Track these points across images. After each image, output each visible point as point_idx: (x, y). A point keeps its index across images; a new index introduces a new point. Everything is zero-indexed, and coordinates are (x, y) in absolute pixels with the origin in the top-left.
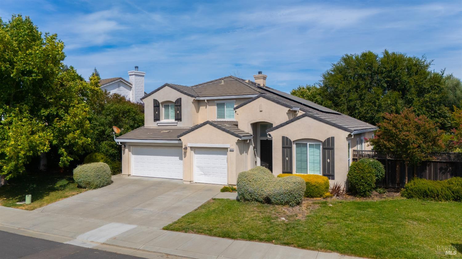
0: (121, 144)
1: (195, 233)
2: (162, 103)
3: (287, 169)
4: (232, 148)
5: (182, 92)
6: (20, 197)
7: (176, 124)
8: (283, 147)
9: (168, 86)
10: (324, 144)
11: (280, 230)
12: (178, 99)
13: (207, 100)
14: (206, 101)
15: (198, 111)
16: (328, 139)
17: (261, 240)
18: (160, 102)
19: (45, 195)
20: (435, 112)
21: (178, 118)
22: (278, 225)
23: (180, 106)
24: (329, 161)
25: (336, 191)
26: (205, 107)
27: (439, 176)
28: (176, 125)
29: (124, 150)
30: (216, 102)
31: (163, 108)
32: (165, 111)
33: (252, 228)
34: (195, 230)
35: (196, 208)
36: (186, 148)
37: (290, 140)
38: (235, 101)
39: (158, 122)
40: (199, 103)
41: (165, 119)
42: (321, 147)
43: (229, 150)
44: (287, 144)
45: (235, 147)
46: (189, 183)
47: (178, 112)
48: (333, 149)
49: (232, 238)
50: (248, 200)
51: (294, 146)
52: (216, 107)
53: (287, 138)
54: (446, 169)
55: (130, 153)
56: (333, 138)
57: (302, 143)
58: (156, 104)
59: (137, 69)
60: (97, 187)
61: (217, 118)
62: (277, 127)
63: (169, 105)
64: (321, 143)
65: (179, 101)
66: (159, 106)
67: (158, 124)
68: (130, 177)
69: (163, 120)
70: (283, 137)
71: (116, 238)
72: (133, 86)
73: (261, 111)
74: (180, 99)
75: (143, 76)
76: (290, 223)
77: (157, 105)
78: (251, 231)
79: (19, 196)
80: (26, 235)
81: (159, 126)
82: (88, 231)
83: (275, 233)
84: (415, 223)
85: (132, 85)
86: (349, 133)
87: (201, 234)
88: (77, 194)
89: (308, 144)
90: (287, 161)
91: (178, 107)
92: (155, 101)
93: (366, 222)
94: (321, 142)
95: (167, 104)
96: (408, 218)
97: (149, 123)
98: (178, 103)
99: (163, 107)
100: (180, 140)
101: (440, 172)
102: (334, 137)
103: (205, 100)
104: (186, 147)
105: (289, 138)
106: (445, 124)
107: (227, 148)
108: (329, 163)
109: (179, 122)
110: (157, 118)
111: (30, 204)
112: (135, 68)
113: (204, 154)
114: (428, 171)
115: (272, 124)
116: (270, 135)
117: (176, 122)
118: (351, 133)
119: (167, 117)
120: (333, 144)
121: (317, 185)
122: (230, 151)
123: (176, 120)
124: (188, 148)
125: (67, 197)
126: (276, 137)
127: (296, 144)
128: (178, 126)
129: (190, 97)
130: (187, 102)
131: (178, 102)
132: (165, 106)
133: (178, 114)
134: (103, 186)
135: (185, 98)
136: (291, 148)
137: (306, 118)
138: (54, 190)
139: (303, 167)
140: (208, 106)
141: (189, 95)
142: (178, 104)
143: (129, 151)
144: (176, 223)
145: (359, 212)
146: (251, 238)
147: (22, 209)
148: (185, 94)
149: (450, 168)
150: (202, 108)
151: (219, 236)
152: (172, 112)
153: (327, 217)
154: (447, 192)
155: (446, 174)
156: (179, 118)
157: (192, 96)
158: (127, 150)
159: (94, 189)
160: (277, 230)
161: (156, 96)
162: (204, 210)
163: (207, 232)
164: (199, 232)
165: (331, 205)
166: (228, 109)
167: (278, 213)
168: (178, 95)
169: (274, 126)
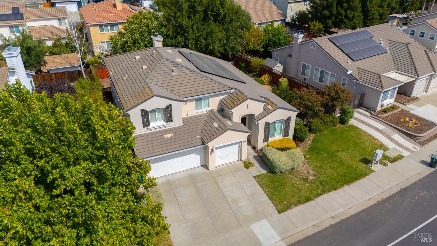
1: (295, 207)
2: (151, 111)
5: (171, 99)
7: (167, 125)
8: (265, 128)
9: (156, 96)
11: (320, 185)
12: (168, 106)
13: (190, 99)
16: (288, 118)
17: (321, 194)
18: (148, 111)
22: (315, 182)
23: (171, 111)
30: (195, 99)
33: (310, 190)
35: (261, 189)
39: (148, 127)
41: (154, 122)
42: (283, 122)
47: (169, 115)
49: (311, 200)
51: (271, 126)
52: (194, 102)
56: (290, 117)
57: (274, 123)
61: (195, 110)
62: (263, 118)
63: (156, 111)
65: (170, 107)
66: (148, 115)
70: (266, 122)
71: (280, 233)
72: (18, 71)
73: (248, 108)
74: (171, 105)
76: (317, 179)
77: (145, 114)
81: (150, 130)
83: (321, 188)
84: (340, 154)
85: (15, 69)
86: (297, 113)
87: (298, 206)
89: (277, 122)
90: (267, 134)
91: (168, 111)
92: (143, 111)
93: (332, 162)
94: (285, 120)
98: (168, 109)
100: (207, 145)
105: (269, 122)
108: (287, 130)
109: (170, 123)
110: (146, 124)
115: (254, 114)
116: (258, 123)
117: (168, 123)
118: (299, 112)
120: (290, 120)
122: (244, 142)
123: (166, 122)
124: (214, 149)
126: (261, 123)
127: (272, 124)
128: (169, 126)
129: (179, 102)
130: (177, 107)
133: (168, 117)
135: (174, 104)
136: (269, 128)
137: (279, 109)
145: (321, 156)
146: (318, 195)
148: (175, 100)
151: (306, 202)
152: (159, 115)
153: (319, 166)
156: (170, 120)
157: (182, 101)
160: (318, 185)
161: (144, 106)
162: (266, 188)
163: (299, 203)
164: (296, 205)
165: (308, 157)
166: (204, 101)
167: (301, 173)
168: (168, 102)
169: (256, 116)
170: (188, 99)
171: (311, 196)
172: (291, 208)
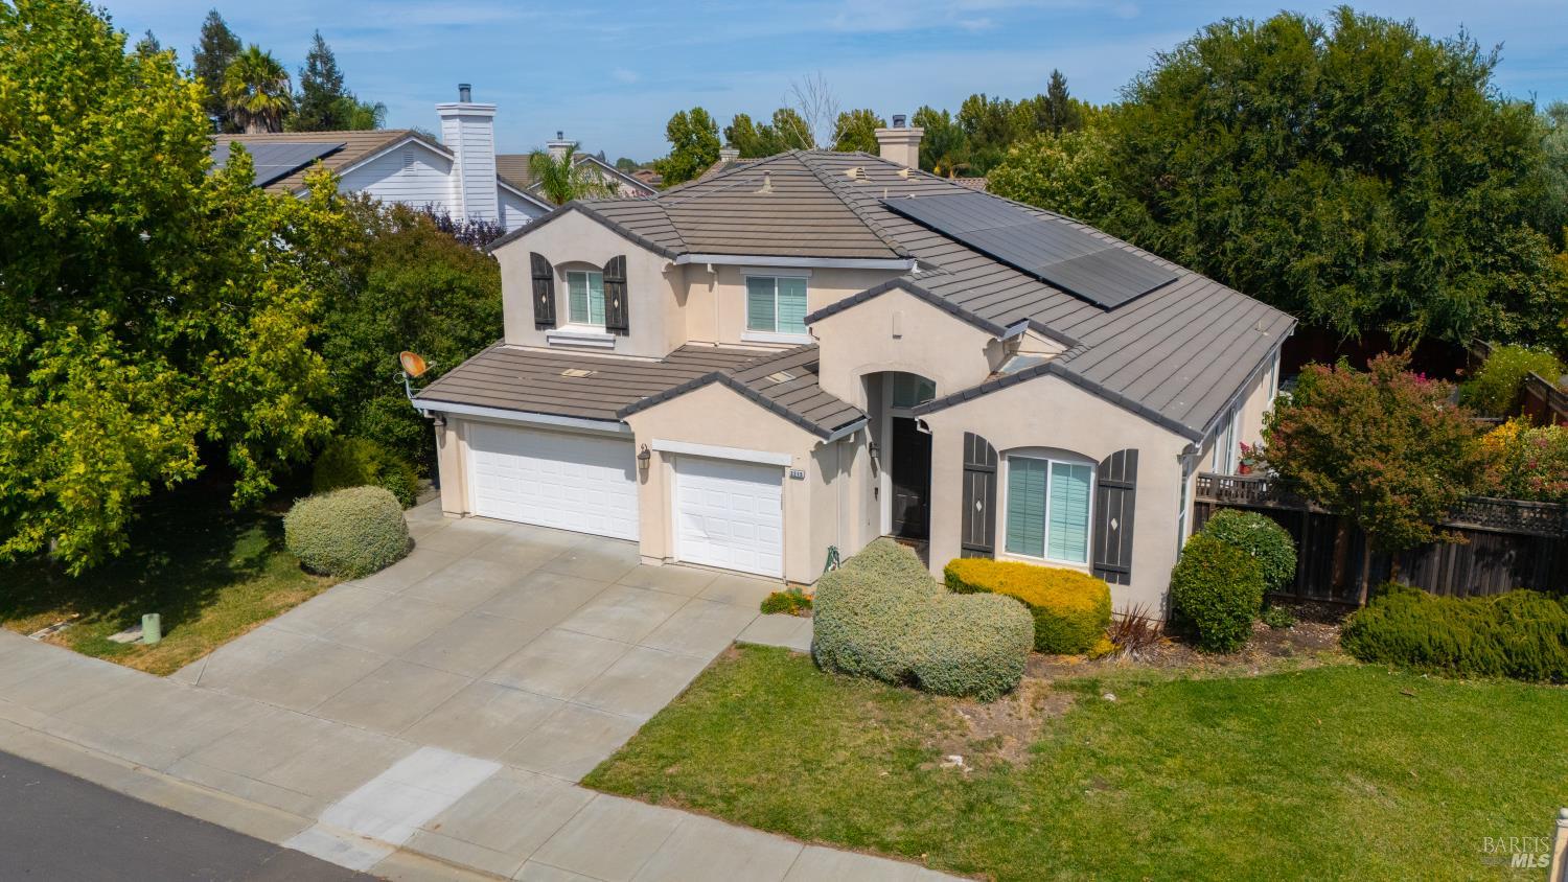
0: (430, 417)
1: (682, 807)
2: (561, 267)
3: (978, 539)
4: (798, 466)
5: (627, 236)
6: (123, 611)
7: (611, 345)
8: (968, 470)
9: (579, 210)
10: (1102, 469)
11: (946, 812)
12: (614, 260)
13: (715, 266)
14: (709, 269)
15: (682, 298)
16: (1118, 456)
17: (885, 849)
18: (553, 264)
19: (203, 603)
20: (1499, 250)
21: (618, 323)
22: (940, 789)
23: (623, 282)
24: (1114, 524)
25: (1132, 632)
26: (707, 286)
27: (1471, 575)
28: (612, 348)
29: (443, 436)
30: (743, 271)
31: (566, 284)
32: (571, 293)
33: (860, 795)
34: (682, 794)
35: (684, 686)
36: (646, 455)
37: (990, 446)
38: (809, 273)
39: (549, 332)
40: (684, 275)
41: (572, 319)
42: (1093, 475)
43: (788, 472)
44: (979, 457)
45: (810, 467)
46: (659, 563)
47: (616, 303)
48: (1130, 489)
49: (797, 835)
50: (849, 673)
51: (1003, 467)
52: (744, 289)
53: (981, 441)
54: (1498, 555)
55: (464, 444)
56: (1133, 454)
57: (1029, 460)
58: (541, 269)
59: (465, 93)
60: (363, 572)
61: (749, 327)
62: (949, 402)
63: (584, 275)
64: (1093, 466)
65: (617, 266)
66: (550, 279)
67: (551, 340)
68: (466, 524)
69: (567, 328)
70: (969, 437)
71: (438, 826)
72: (458, 159)
73: (897, 337)
74: (623, 259)
75: (489, 119)
76: (977, 782)
77: (542, 273)
78: (856, 810)
79: (121, 607)
80: (163, 803)
81: (551, 344)
82: (353, 787)
83: (928, 824)
84: (1370, 787)
85: (452, 153)
86: (1189, 442)
87: (700, 813)
88: (304, 600)
89: (1050, 462)
90: (979, 514)
91: (616, 285)
92: (538, 260)
93: (1215, 783)
94: (1097, 462)
95: (577, 272)
96: (1353, 765)
97: (520, 332)
98: (615, 274)
99: (563, 281)
100: (626, 423)
101: (1476, 563)
102: (1137, 451)
103: (706, 265)
104: (648, 452)
105: (989, 439)
106: (1527, 294)
107: (782, 468)
108: (1114, 534)
109: (621, 339)
110: (545, 318)
111: (158, 646)
112: (461, 90)
113: (707, 475)
114: (1437, 559)
115: (934, 384)
116: (924, 425)
117: (612, 336)
118: (1195, 442)
119: (580, 315)
120: (1132, 473)
121: (1072, 618)
122: (793, 477)
123: (609, 329)
124: (652, 453)
125: (270, 614)
126: (945, 430)
127: (1011, 460)
128: (617, 351)
129: (654, 257)
130: (646, 273)
131: (615, 268)
132: (569, 274)
133: (616, 310)
134: (382, 568)
135: (637, 258)
136: (992, 474)
137: (1048, 379)
138: (230, 578)
139: (1029, 536)
140: (716, 283)
141: (652, 248)
142: (614, 276)
143: (461, 436)
144: (620, 757)
145: (1197, 730)
146: (856, 840)
147: (134, 667)
148: (639, 242)
149: (1512, 552)
150: (697, 290)
151: (757, 826)
152: (595, 299)
153: (1094, 755)
154: (1488, 650)
155: (1496, 569)
156: (621, 325)
157: (663, 253)
158: (451, 435)
159: (355, 578)
160: (936, 808)
161: (538, 241)
162: (708, 694)
163: (721, 805)
164: (693, 805)
165: (1111, 697)
166: (787, 299)
167: (942, 727)
168: (614, 246)
169: (940, 394)
170: (709, 260)
171: (821, 817)
172: (653, 802)
